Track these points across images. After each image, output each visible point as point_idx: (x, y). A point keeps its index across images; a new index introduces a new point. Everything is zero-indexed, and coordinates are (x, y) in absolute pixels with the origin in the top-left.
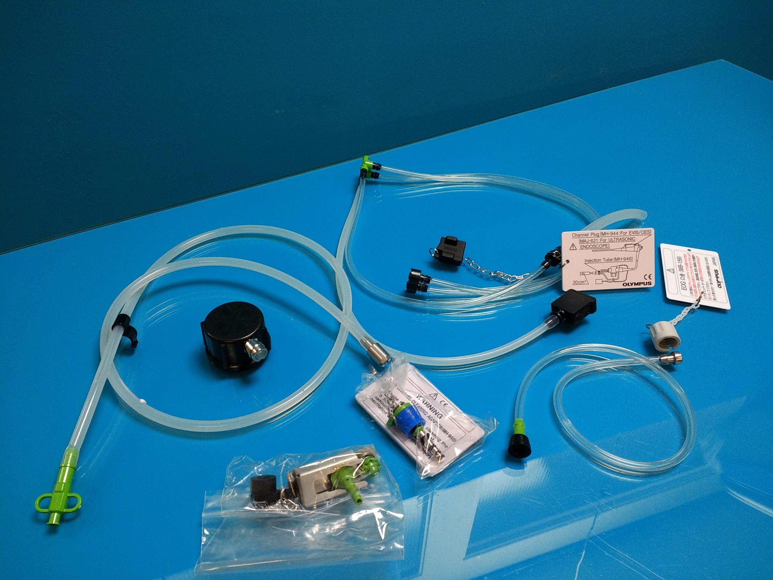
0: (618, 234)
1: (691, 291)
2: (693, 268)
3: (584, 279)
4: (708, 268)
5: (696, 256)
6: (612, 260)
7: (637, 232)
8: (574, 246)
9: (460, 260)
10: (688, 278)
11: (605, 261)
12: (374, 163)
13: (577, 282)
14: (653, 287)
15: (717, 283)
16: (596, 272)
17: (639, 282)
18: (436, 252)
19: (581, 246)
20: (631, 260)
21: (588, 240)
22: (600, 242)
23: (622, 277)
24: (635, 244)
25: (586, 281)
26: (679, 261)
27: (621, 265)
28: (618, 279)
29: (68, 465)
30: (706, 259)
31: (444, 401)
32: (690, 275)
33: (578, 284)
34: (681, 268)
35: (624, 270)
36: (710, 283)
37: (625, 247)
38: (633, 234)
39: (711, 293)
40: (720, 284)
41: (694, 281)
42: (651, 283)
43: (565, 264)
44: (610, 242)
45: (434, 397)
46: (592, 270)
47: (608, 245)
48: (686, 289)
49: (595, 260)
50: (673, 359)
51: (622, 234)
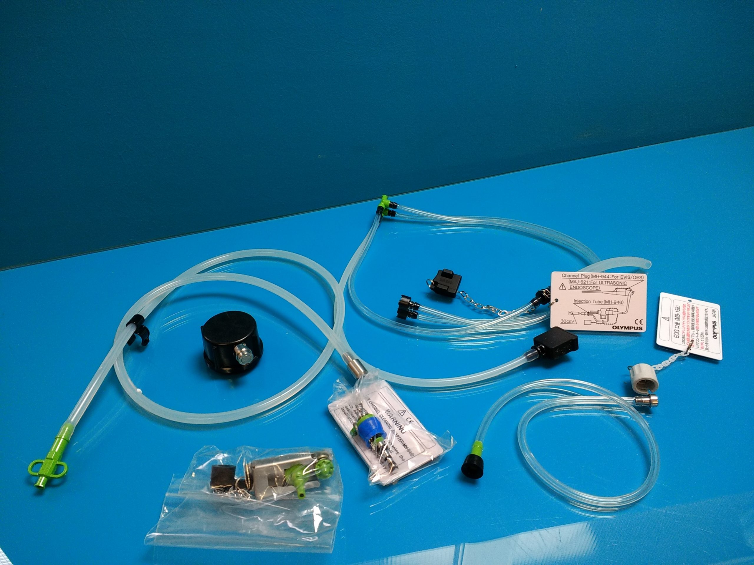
0: (609, 277)
1: (683, 340)
2: (691, 318)
3: (572, 319)
4: (706, 319)
5: (696, 307)
6: (602, 302)
7: (629, 276)
8: (563, 286)
9: (453, 292)
10: (683, 327)
11: (595, 303)
12: (391, 202)
13: (565, 321)
14: (645, 332)
15: (713, 334)
16: (585, 313)
17: (629, 326)
18: (432, 283)
19: (571, 286)
20: (622, 304)
21: (578, 281)
22: (590, 284)
23: (612, 319)
24: (626, 289)
25: (575, 321)
26: (677, 310)
27: (611, 308)
28: (608, 321)
29: (63, 437)
30: (706, 311)
31: (410, 418)
32: (686, 324)
33: (566, 323)
34: (677, 317)
35: (614, 313)
36: (705, 333)
37: (616, 291)
38: (625, 278)
39: (705, 342)
40: (716, 335)
41: (688, 330)
42: (642, 328)
43: (553, 303)
44: (600, 284)
45: (402, 414)
46: (581, 311)
47: (598, 287)
48: (679, 337)
49: (584, 301)
50: (649, 402)
51: (613, 278)
